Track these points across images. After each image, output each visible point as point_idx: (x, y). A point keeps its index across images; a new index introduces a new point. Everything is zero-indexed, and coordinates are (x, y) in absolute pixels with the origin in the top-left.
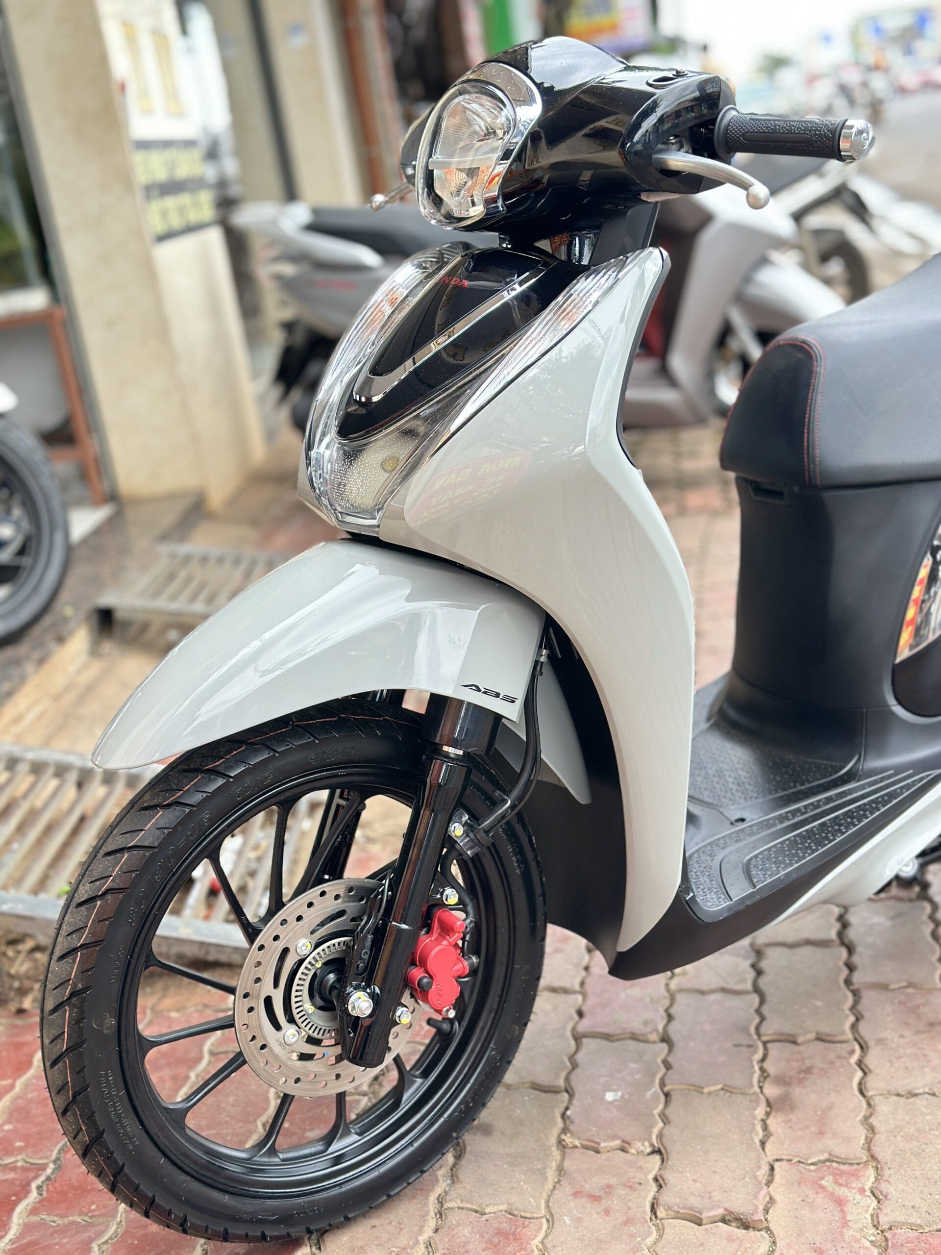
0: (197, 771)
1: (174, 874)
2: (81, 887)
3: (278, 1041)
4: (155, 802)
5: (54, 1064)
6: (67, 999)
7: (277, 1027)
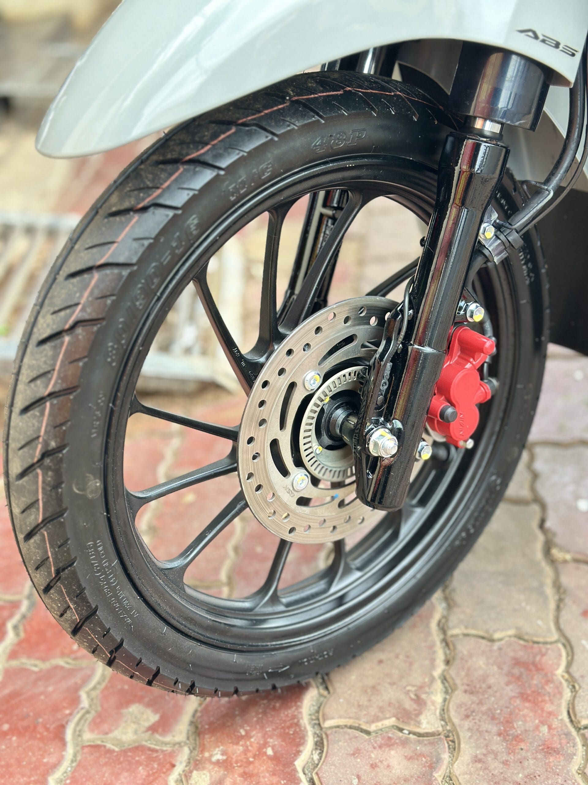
0: (176, 161)
1: (159, 299)
2: (40, 320)
3: (286, 488)
4: (126, 205)
5: (29, 536)
6: (38, 461)
7: (284, 472)
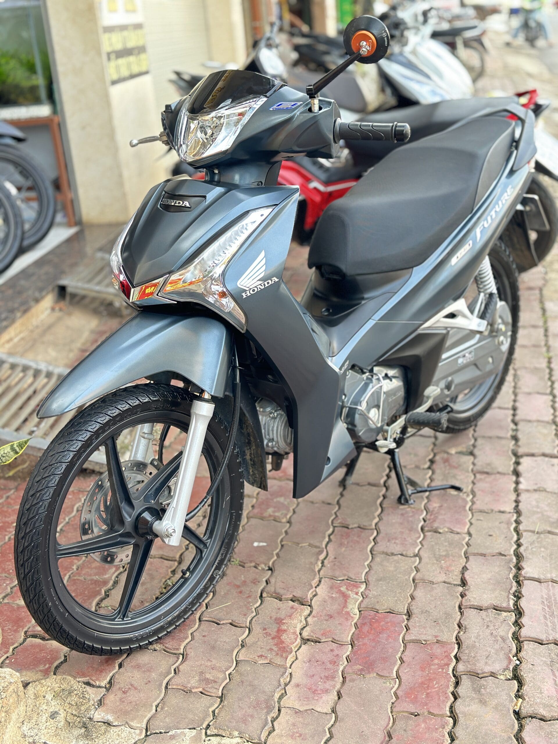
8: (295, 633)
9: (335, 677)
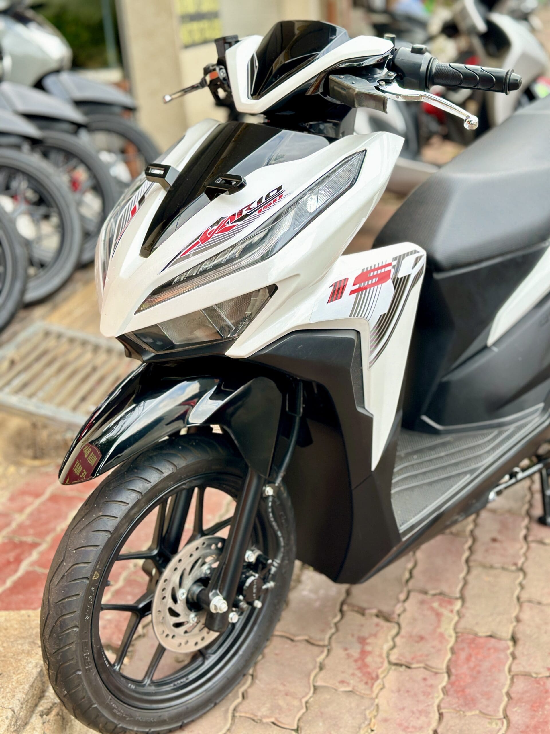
8: (380, 656)
9: (429, 713)
